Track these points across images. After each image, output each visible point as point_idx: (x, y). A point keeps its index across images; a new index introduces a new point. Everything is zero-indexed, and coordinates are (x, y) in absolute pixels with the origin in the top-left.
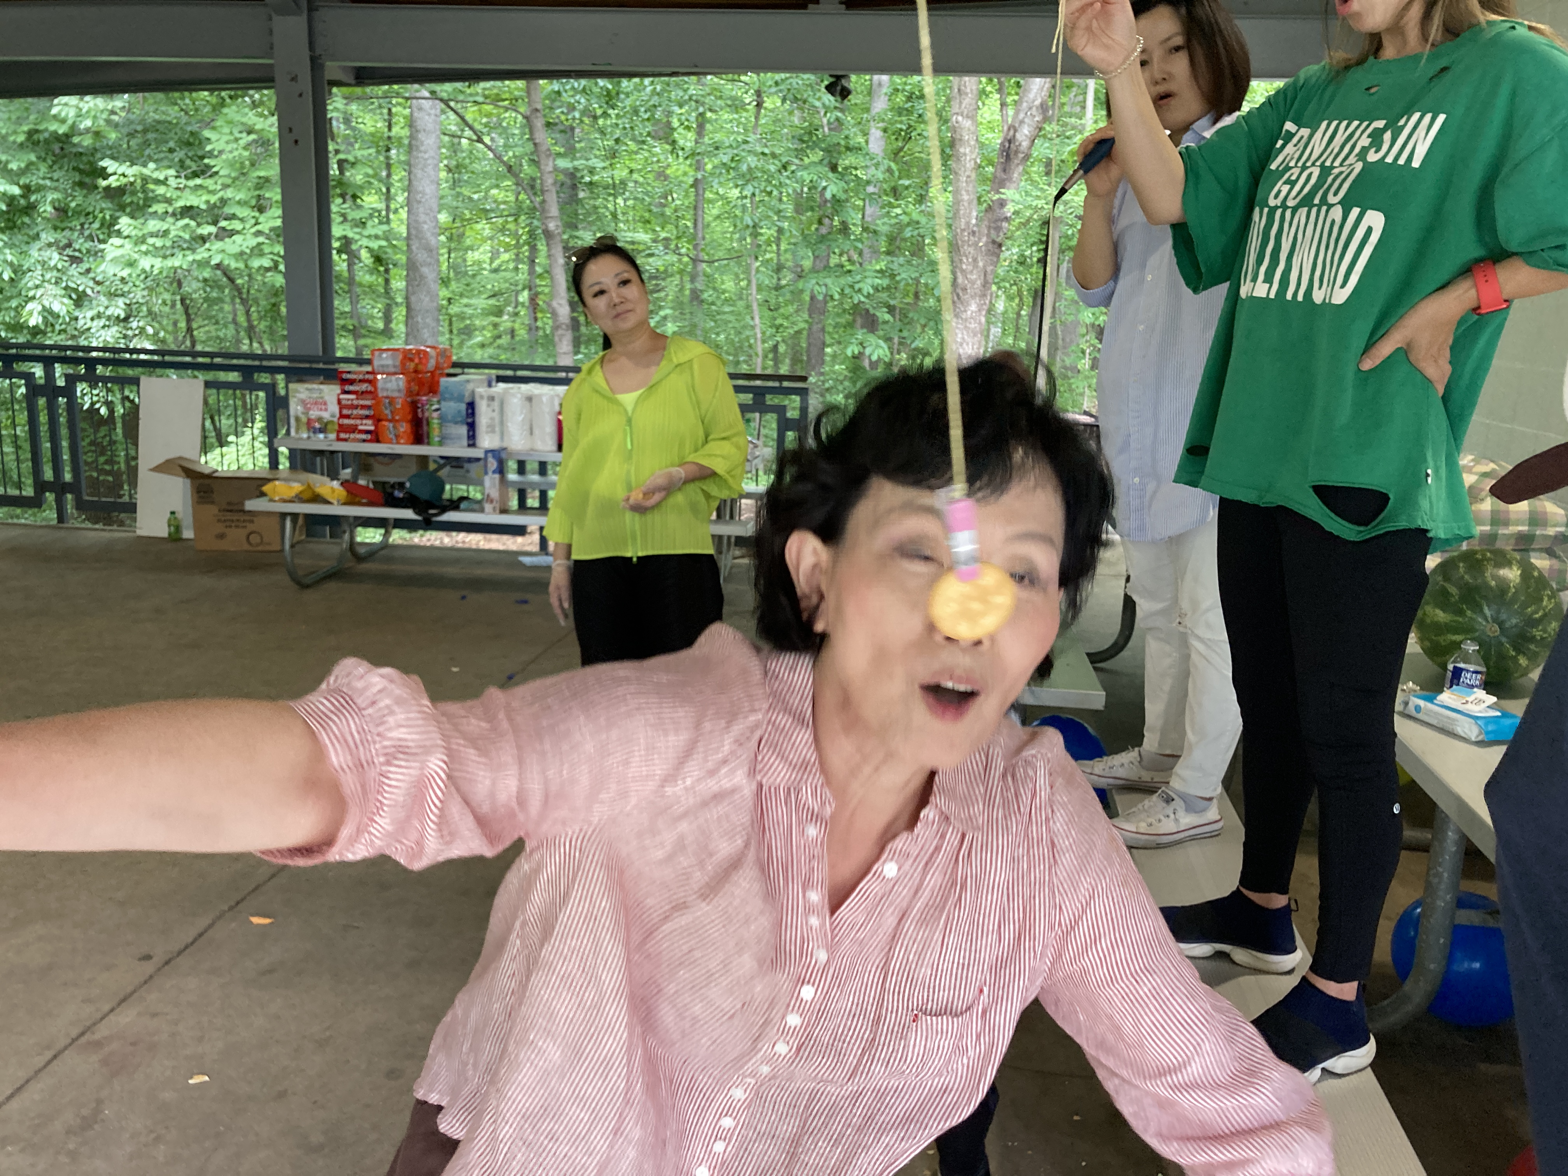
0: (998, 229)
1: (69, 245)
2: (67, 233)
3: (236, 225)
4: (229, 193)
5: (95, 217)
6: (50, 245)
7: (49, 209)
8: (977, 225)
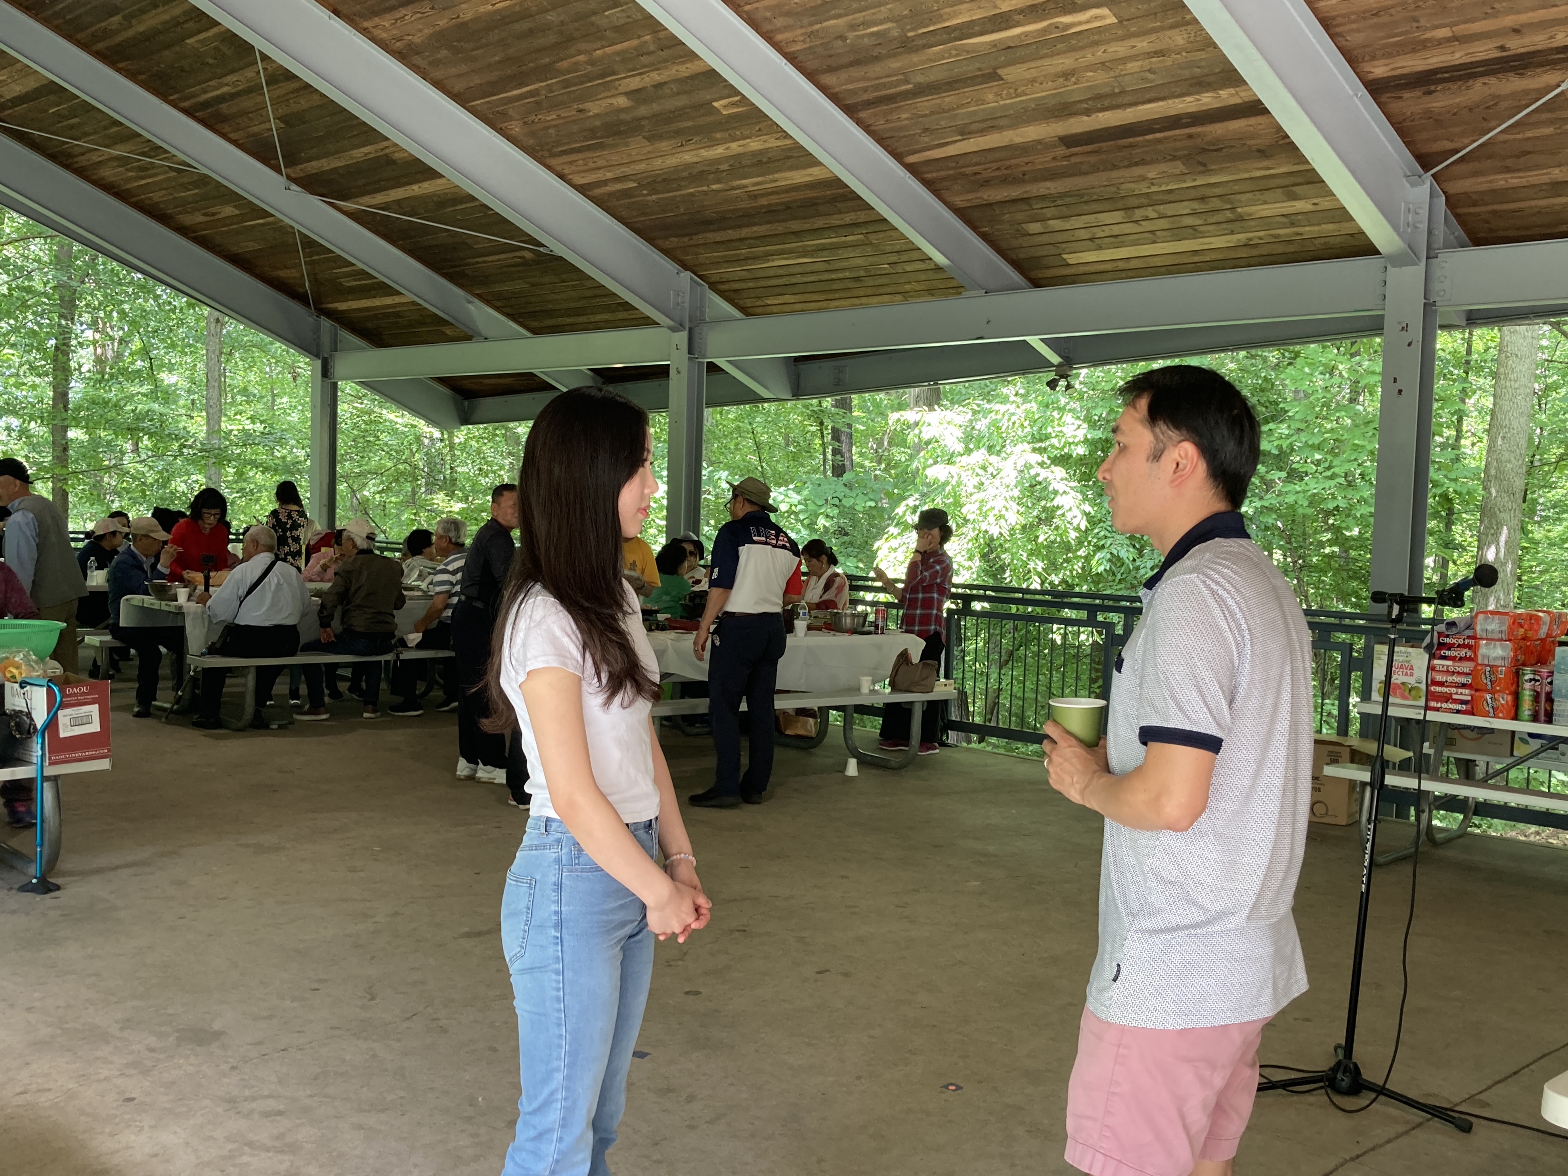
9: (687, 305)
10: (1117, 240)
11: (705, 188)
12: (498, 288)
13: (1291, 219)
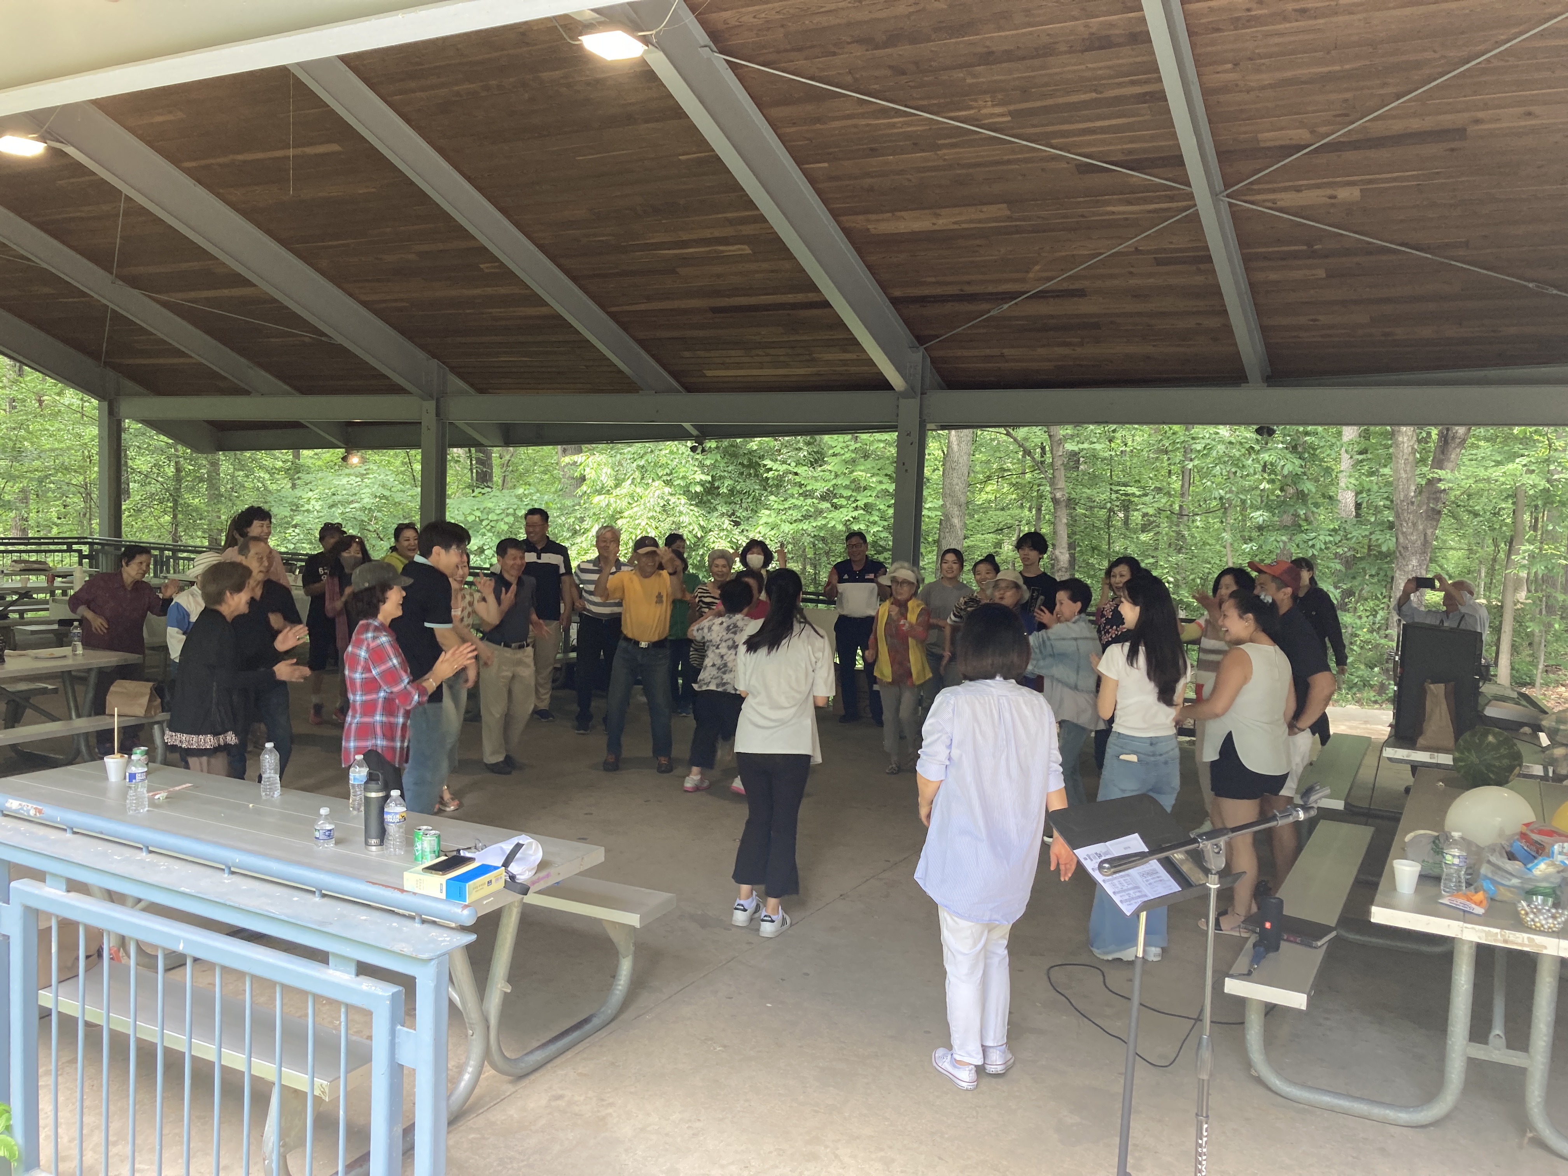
0: (1437, 500)
1: (733, 514)
2: (733, 506)
3: (843, 502)
4: (839, 481)
5: (749, 495)
6: (723, 515)
7: (725, 491)
8: (1415, 496)
9: (434, 382)
10: (739, 366)
11: (461, 311)
13: (844, 362)
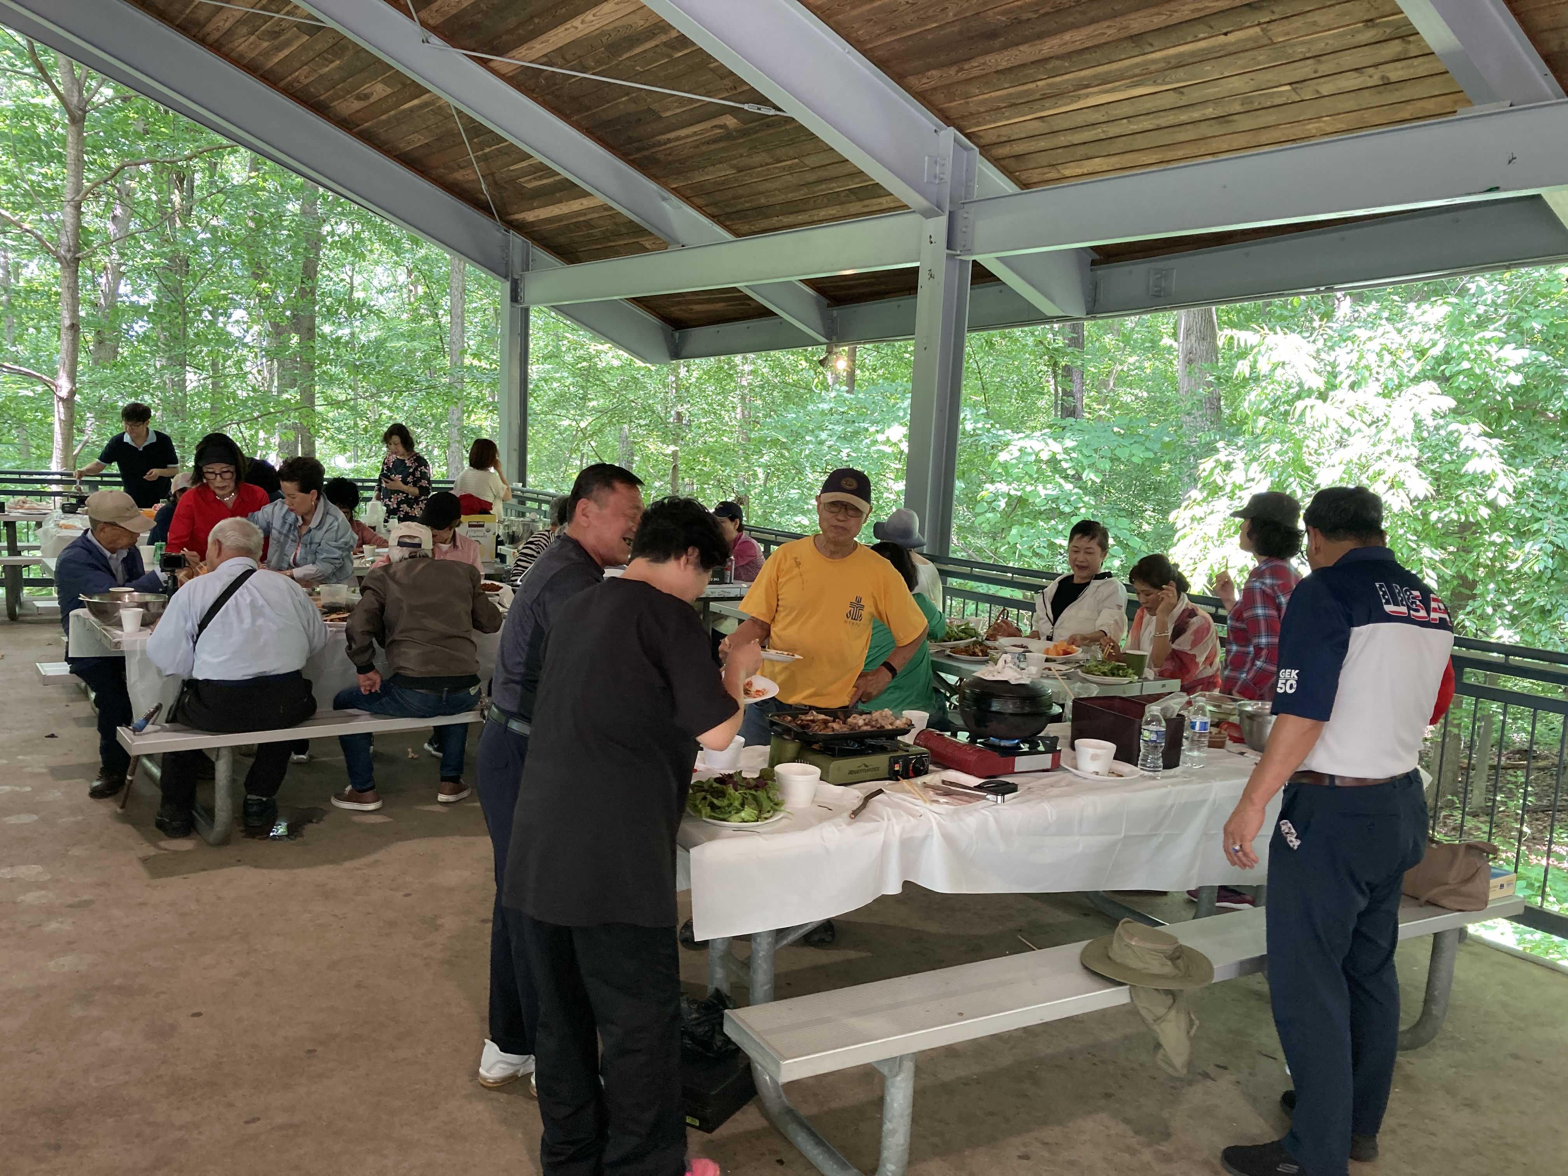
9: (947, 177)
12: (699, 177)
